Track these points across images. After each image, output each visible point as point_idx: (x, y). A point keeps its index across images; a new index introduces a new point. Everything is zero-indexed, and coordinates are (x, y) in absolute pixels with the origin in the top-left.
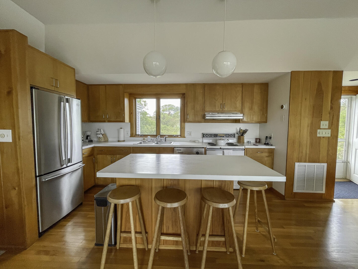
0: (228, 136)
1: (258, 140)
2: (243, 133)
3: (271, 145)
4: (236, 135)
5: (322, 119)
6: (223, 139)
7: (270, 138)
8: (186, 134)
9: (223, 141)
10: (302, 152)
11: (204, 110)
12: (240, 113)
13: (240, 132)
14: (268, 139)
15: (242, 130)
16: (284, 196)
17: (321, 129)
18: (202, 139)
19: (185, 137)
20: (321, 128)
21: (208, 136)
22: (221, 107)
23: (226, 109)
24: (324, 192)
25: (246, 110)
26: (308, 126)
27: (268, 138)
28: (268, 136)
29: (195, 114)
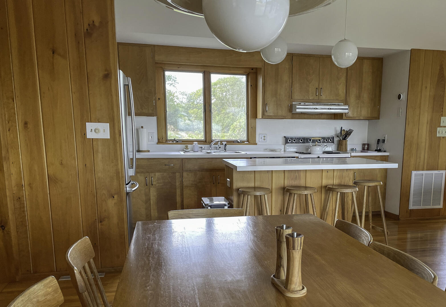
0: (324, 140)
1: (366, 146)
2: (346, 135)
3: (385, 151)
4: (336, 139)
5: (443, 114)
6: (319, 145)
7: (384, 141)
8: (258, 139)
9: (320, 147)
10: (420, 157)
11: (291, 97)
12: (343, 104)
13: (341, 133)
14: (381, 143)
15: (344, 130)
16: (399, 216)
17: (441, 127)
18: (283, 146)
19: (256, 144)
20: (441, 125)
21: (294, 140)
22: (316, 94)
23: (323, 97)
24: (441, 206)
25: (352, 99)
26: (427, 123)
27: (381, 141)
28: (381, 138)
29: (277, 104)
